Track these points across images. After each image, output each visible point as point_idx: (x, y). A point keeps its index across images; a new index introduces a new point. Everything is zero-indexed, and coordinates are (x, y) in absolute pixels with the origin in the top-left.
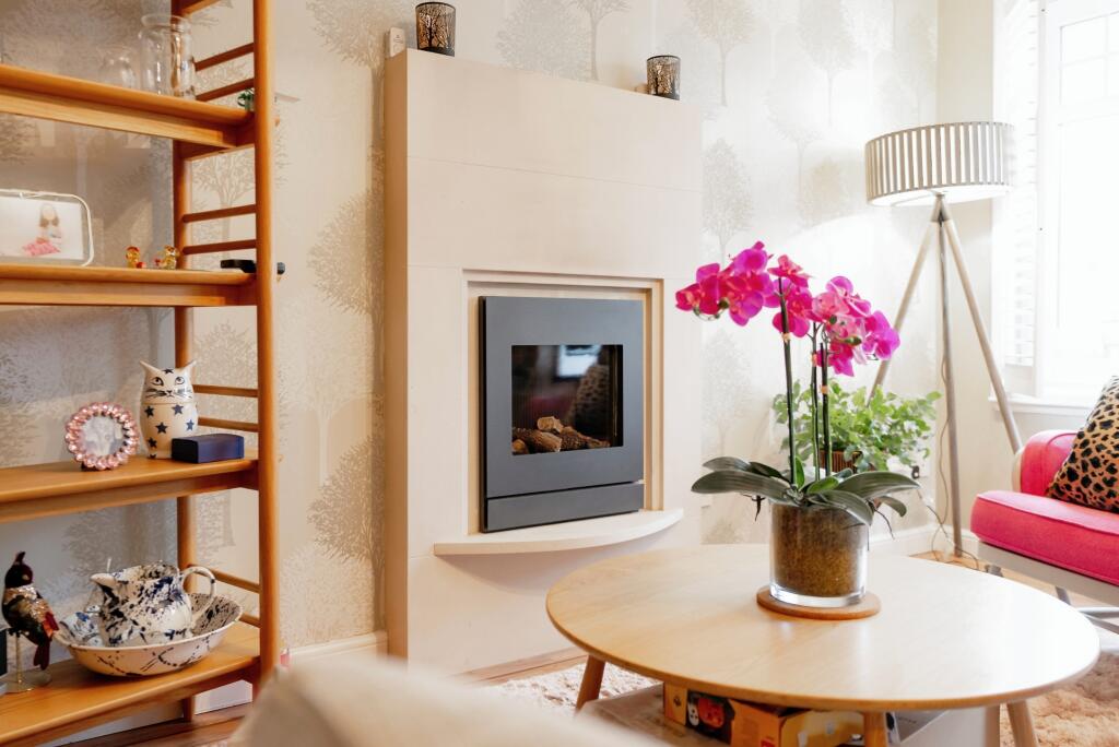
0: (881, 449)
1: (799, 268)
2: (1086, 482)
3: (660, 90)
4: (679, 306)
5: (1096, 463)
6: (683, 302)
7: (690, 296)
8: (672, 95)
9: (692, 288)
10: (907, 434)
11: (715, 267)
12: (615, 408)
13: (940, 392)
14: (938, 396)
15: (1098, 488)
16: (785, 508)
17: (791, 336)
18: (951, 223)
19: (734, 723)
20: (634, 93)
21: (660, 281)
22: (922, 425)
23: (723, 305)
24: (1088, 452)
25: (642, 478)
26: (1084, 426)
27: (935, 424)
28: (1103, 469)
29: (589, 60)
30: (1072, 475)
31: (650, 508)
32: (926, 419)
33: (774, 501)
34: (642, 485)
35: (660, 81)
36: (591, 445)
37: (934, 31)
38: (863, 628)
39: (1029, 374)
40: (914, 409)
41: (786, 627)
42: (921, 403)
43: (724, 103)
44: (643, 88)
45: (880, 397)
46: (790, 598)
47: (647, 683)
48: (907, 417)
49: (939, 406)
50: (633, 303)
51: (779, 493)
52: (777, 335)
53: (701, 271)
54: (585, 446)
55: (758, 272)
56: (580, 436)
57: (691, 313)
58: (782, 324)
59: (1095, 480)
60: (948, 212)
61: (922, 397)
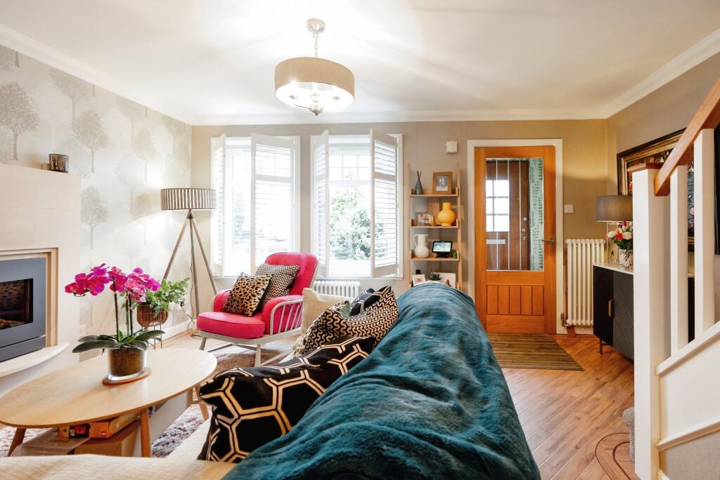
0: (166, 301)
1: (120, 271)
2: (232, 306)
3: (57, 168)
4: (66, 291)
5: (234, 300)
6: (68, 289)
7: (72, 288)
8: (64, 171)
9: (73, 285)
10: (176, 294)
11: (83, 275)
12: (28, 307)
13: (190, 277)
14: (189, 279)
15: (235, 308)
16: (115, 350)
17: (117, 292)
18: (194, 219)
19: (90, 430)
20: (41, 170)
21: (57, 249)
22: (182, 290)
23: (87, 291)
24: (232, 298)
25: (45, 334)
26: (231, 289)
27: (188, 289)
28: (236, 302)
29: (12, 151)
30: (228, 304)
31: (49, 346)
32: (184, 288)
33: (109, 349)
34: (45, 337)
35: (57, 164)
36: (11, 325)
37: (190, 148)
38: (145, 381)
39: (220, 268)
40: (179, 284)
41: (114, 390)
42: (182, 282)
43: (93, 171)
44: (46, 167)
45: (165, 283)
46: (116, 379)
47: (44, 431)
48: (176, 288)
49: (190, 283)
50: (40, 259)
51: (112, 345)
52: (112, 292)
53: (77, 277)
54: (7, 326)
55: (103, 276)
56: (4, 321)
57: (72, 294)
58: (114, 288)
59: (235, 306)
60: (193, 215)
61: (183, 280)
